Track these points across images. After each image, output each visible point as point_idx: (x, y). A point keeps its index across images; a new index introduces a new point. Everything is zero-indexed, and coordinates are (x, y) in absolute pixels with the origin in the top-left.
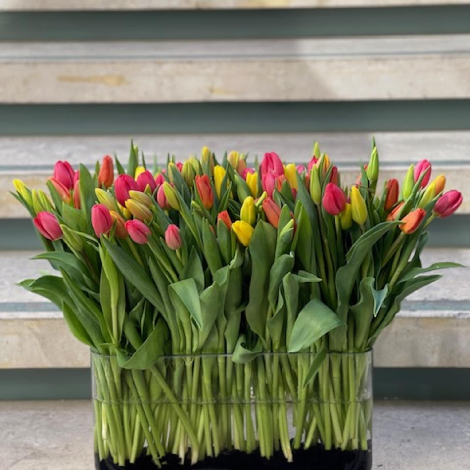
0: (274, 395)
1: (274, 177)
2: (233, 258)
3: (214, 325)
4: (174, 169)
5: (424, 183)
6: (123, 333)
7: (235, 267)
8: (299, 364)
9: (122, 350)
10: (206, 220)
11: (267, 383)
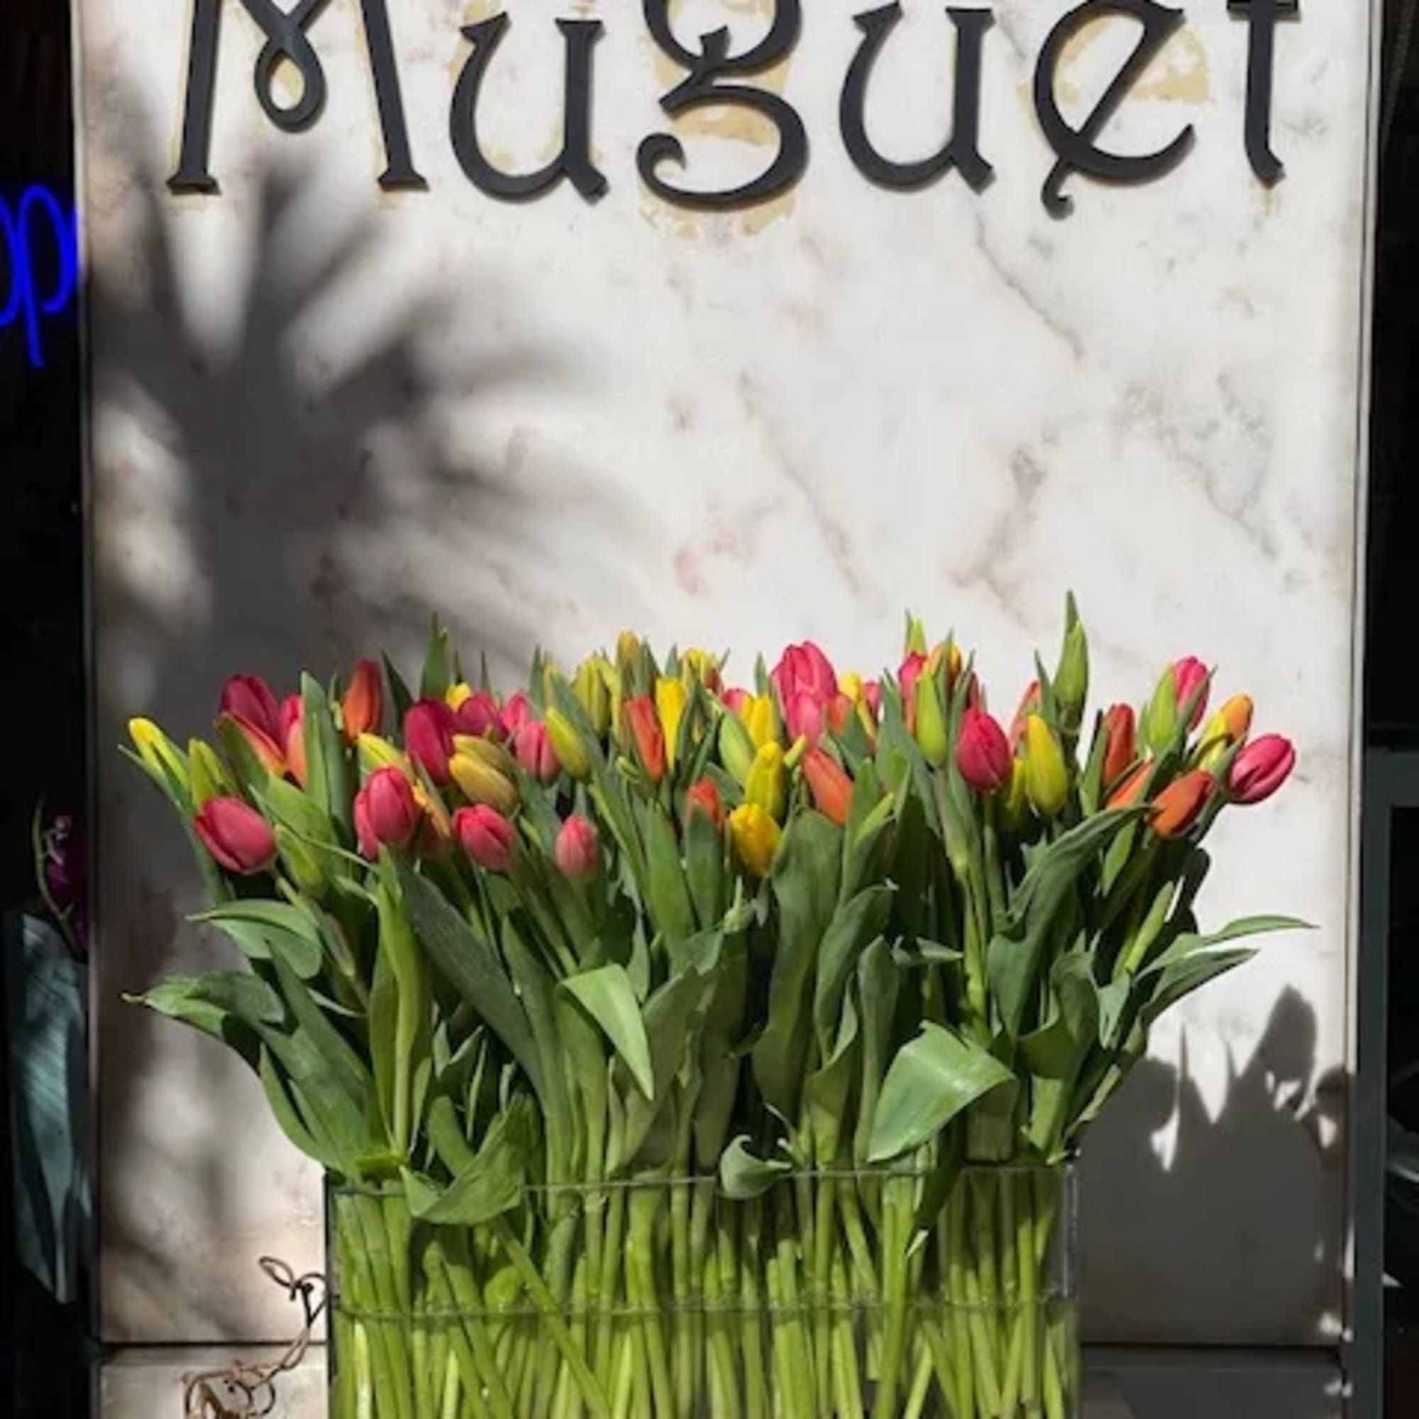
0: (819, 1286)
1: (818, 704)
2: (731, 905)
3: (666, 1098)
4: (557, 680)
5: (1194, 717)
6: (423, 1127)
7: (736, 928)
8: (886, 1200)
9: (417, 1173)
10: (658, 806)
11: (800, 1256)
